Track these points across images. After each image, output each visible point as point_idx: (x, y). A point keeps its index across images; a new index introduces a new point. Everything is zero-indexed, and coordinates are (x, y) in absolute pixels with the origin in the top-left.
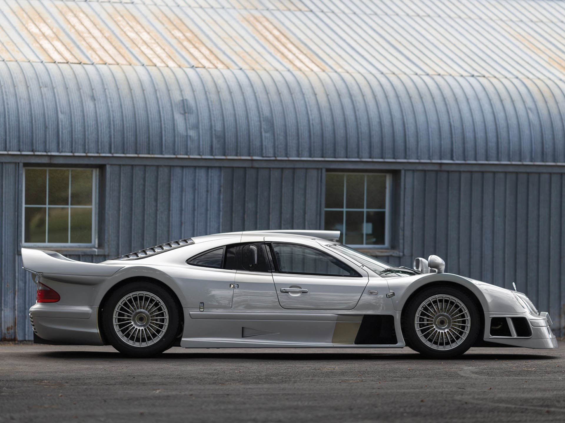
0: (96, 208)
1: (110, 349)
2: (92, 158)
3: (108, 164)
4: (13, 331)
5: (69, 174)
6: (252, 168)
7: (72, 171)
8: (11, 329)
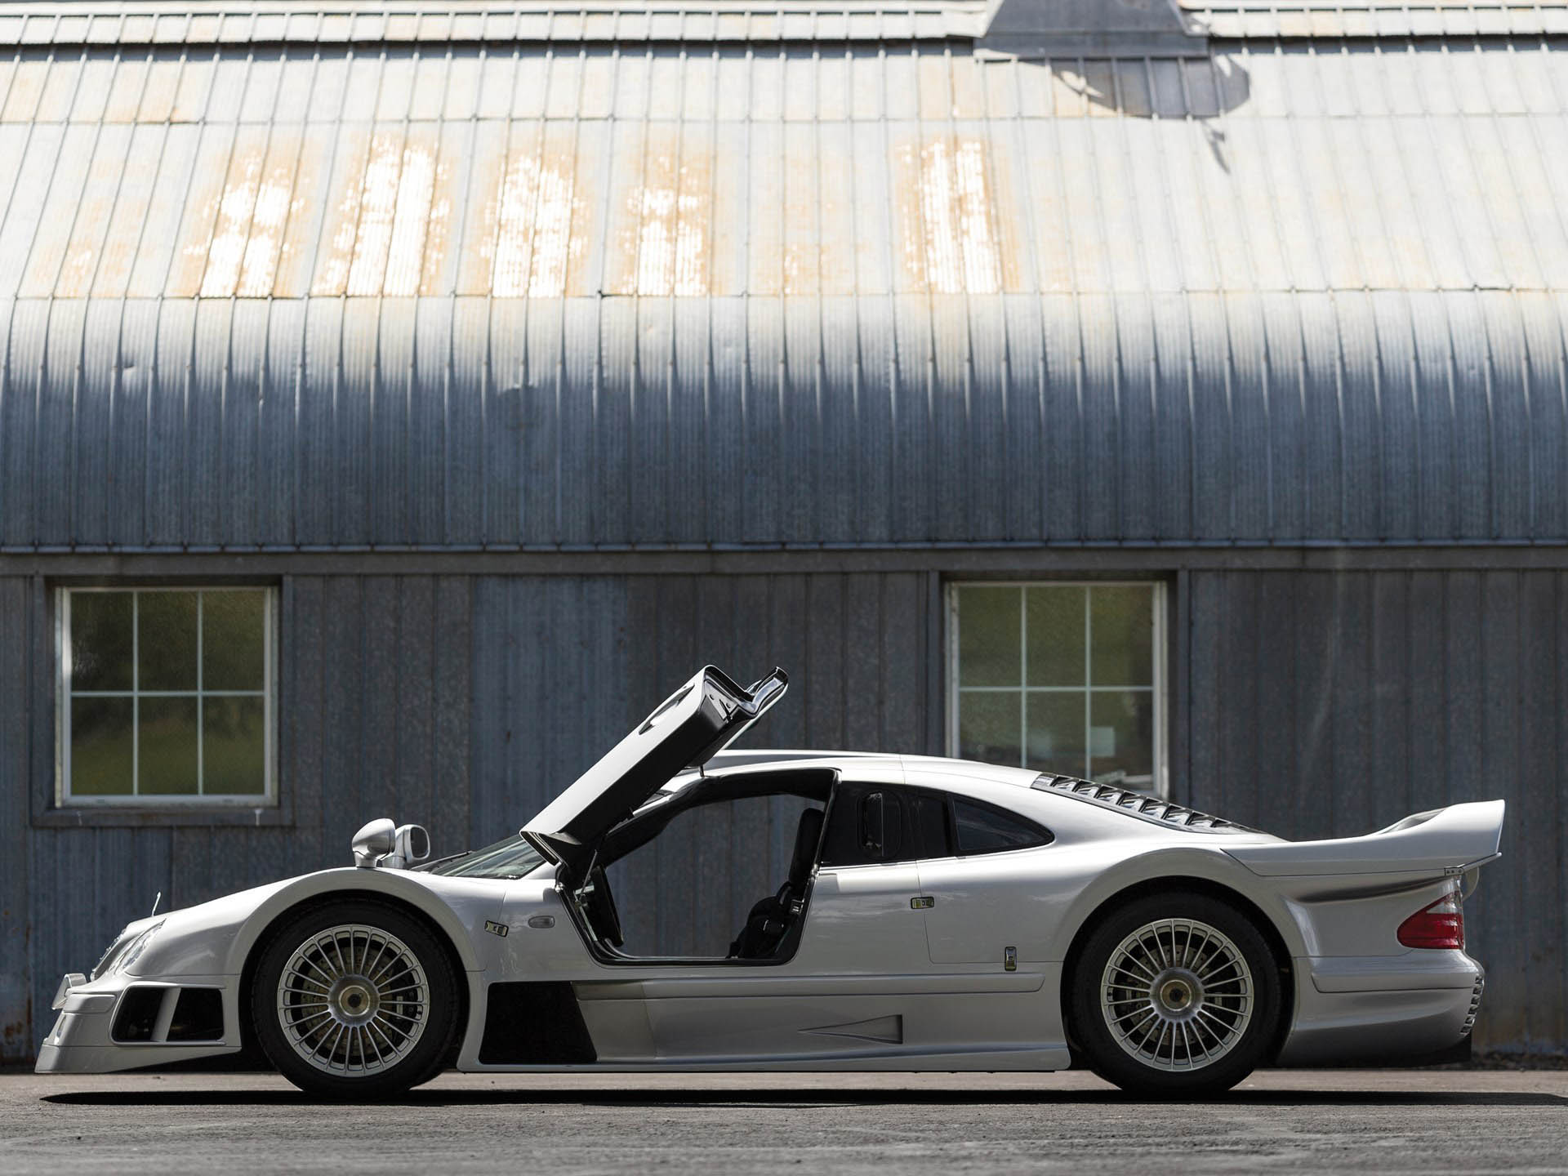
0: (272, 696)
1: (278, 1083)
2: (240, 559)
3: (287, 574)
4: (23, 1036)
5: (197, 604)
6: (712, 574)
7: (205, 594)
8: (19, 1032)
